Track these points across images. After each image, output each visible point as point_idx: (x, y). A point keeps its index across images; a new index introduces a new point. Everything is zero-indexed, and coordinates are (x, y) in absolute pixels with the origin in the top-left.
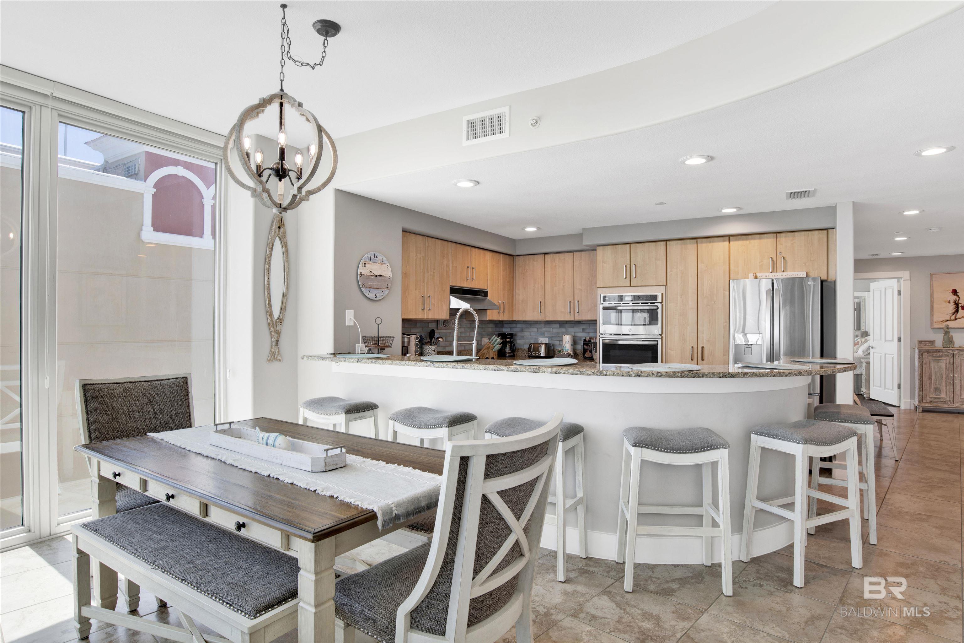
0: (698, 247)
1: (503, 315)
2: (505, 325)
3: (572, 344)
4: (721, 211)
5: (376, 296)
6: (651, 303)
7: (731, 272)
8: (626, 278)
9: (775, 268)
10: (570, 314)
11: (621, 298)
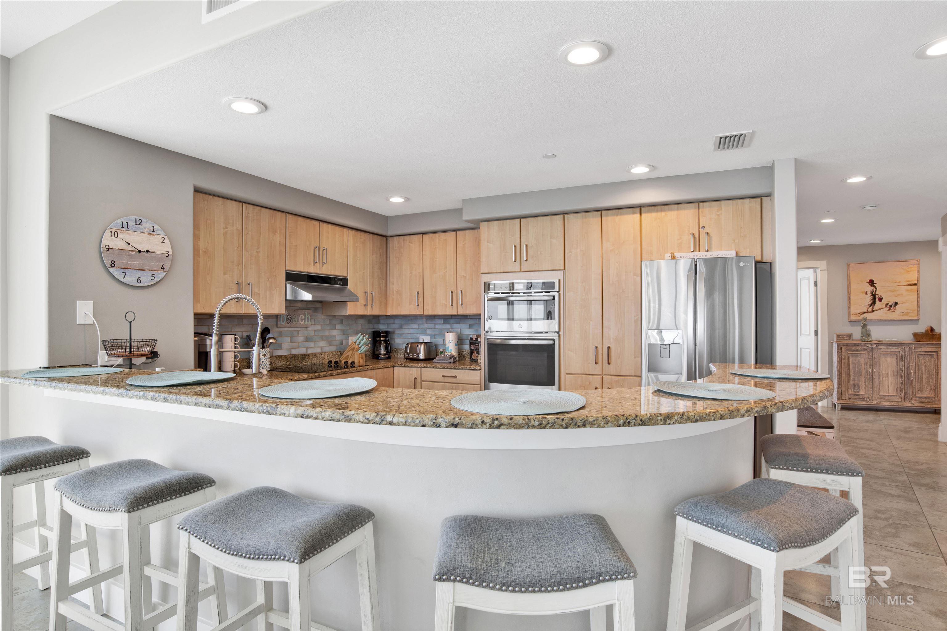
0: (603, 221)
1: (372, 308)
2: (382, 321)
3: (457, 343)
4: (629, 171)
5: (139, 281)
6: (546, 292)
7: (643, 252)
8: (515, 261)
9: (697, 247)
10: (453, 308)
11: (512, 286)
